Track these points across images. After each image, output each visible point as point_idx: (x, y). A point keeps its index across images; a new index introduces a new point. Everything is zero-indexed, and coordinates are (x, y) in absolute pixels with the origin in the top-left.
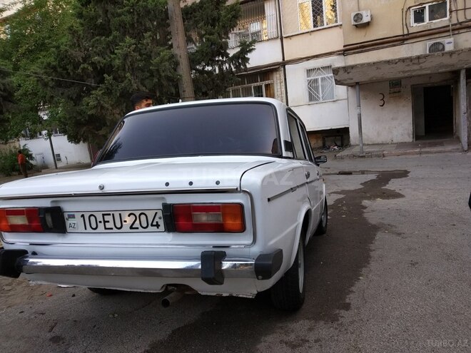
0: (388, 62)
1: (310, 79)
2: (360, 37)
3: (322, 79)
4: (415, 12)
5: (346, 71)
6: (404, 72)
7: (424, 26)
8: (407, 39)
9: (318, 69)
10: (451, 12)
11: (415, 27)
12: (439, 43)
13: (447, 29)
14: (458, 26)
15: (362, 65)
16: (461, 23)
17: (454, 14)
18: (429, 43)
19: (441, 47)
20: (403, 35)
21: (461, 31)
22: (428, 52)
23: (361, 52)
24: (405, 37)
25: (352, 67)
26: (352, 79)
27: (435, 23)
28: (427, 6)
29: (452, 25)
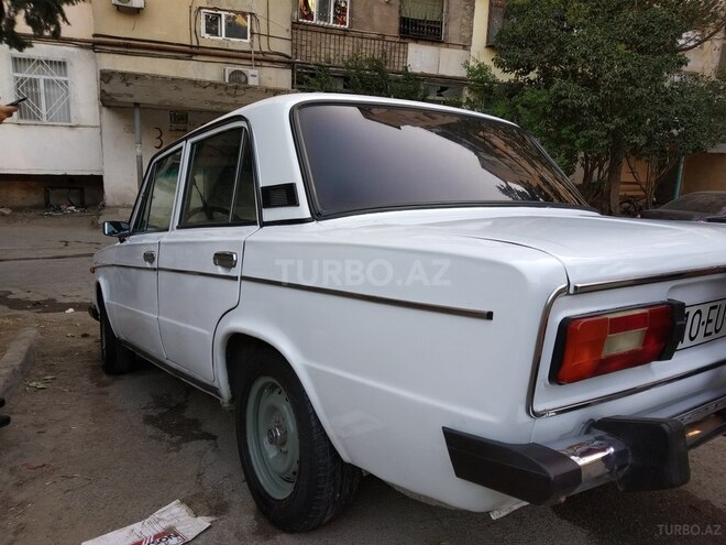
0: (195, 83)
1: (20, 75)
2: (121, 28)
3: (47, 82)
4: (207, 17)
5: (124, 80)
6: (212, 103)
7: (220, 42)
8: (197, 54)
9: (41, 62)
10: (252, 34)
11: (208, 40)
12: (241, 72)
13: (249, 55)
14: (261, 56)
15: (154, 77)
16: (264, 53)
17: (255, 37)
18: (229, 69)
19: (243, 79)
20: (191, 47)
21: (264, 64)
22: (227, 81)
23: (126, 54)
24: (194, 50)
25: (137, 77)
26: (132, 96)
27: (233, 43)
28: (223, 14)
29: (255, 52)
